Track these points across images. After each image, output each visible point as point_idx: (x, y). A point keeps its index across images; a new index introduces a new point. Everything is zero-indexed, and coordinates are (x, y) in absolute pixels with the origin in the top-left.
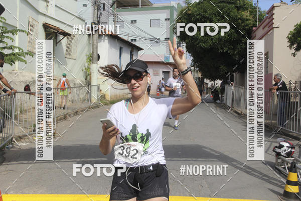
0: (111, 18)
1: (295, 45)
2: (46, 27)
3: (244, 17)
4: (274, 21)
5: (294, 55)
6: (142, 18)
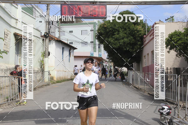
0: (57, 29)
1: (169, 47)
2: (16, 35)
3: (138, 29)
5: (169, 52)
6: (77, 29)
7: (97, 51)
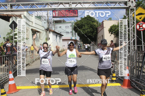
0: (53, 26)
1: (111, 33)
2: (32, 30)
3: (95, 24)
4: (104, 25)
6: (63, 26)
7: (74, 36)
